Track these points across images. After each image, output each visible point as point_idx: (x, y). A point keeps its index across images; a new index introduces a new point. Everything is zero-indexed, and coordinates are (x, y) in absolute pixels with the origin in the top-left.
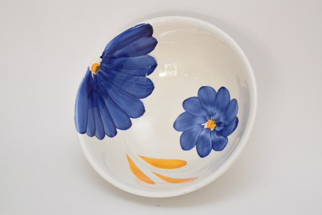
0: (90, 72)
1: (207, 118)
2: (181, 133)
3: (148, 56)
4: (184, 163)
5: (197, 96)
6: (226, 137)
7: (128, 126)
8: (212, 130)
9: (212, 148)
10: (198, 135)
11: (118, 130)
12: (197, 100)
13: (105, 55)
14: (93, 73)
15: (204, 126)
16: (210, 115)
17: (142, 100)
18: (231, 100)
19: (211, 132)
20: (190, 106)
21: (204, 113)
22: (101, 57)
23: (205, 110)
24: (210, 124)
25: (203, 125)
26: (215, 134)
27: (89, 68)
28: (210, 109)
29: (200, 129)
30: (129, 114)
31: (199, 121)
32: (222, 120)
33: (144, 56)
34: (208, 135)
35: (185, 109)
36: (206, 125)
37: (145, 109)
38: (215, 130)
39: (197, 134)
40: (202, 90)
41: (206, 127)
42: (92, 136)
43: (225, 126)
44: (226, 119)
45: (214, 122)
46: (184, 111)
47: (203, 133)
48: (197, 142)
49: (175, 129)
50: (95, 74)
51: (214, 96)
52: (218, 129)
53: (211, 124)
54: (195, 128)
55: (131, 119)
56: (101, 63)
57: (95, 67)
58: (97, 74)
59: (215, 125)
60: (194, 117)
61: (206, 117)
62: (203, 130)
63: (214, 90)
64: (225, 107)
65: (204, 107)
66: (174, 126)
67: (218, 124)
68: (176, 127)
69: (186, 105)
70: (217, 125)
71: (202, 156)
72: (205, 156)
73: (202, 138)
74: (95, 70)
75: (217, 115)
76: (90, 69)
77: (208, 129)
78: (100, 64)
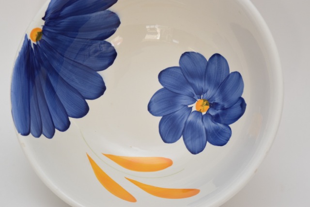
0: (29, 42)
1: (196, 97)
2: (160, 118)
3: (109, 11)
4: (170, 163)
5: (178, 65)
6: (227, 125)
7: (83, 111)
8: (204, 113)
9: (207, 140)
10: (185, 121)
11: (71, 119)
12: (179, 71)
13: (49, 16)
14: (33, 42)
15: (191, 108)
16: (200, 93)
17: (101, 73)
18: (230, 72)
19: (203, 117)
20: (169, 80)
21: (190, 90)
22: (43, 19)
23: (192, 85)
24: (199, 106)
25: (189, 106)
26: (209, 121)
27: (26, 36)
28: (199, 84)
29: (187, 113)
30: (84, 94)
31: (184, 100)
32: (217, 100)
33: (102, 12)
34: (199, 121)
35: (162, 84)
36: (194, 107)
37: (106, 85)
38: (208, 114)
39: (183, 119)
40: (185, 57)
41: (194, 109)
42: (39, 136)
43: (223, 109)
44: (224, 99)
45: (205, 103)
46: (161, 87)
47: (191, 118)
48: (183, 131)
49: (151, 112)
50: (35, 43)
51: (203, 66)
52: (213, 113)
53: (202, 105)
54: (179, 111)
55: (87, 101)
56: (44, 27)
57: (36, 33)
58: (39, 42)
59: (208, 107)
60: (176, 95)
61: (194, 96)
62: (190, 113)
63: (202, 57)
64: (221, 82)
65: (190, 80)
66: (149, 109)
67: (213, 105)
68: (152, 110)
69: (163, 78)
70: (210, 107)
71: (194, 152)
72: (198, 152)
73: (191, 126)
74: (35, 38)
75: (210, 92)
76: (29, 38)
77: (198, 113)
78: (41, 28)
